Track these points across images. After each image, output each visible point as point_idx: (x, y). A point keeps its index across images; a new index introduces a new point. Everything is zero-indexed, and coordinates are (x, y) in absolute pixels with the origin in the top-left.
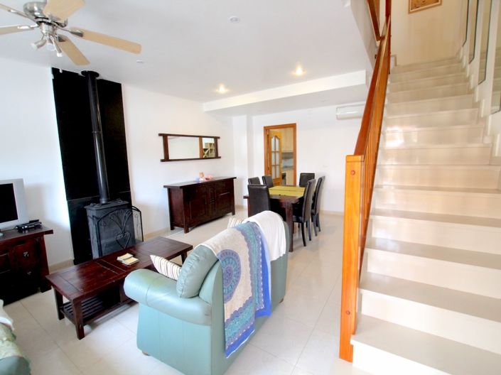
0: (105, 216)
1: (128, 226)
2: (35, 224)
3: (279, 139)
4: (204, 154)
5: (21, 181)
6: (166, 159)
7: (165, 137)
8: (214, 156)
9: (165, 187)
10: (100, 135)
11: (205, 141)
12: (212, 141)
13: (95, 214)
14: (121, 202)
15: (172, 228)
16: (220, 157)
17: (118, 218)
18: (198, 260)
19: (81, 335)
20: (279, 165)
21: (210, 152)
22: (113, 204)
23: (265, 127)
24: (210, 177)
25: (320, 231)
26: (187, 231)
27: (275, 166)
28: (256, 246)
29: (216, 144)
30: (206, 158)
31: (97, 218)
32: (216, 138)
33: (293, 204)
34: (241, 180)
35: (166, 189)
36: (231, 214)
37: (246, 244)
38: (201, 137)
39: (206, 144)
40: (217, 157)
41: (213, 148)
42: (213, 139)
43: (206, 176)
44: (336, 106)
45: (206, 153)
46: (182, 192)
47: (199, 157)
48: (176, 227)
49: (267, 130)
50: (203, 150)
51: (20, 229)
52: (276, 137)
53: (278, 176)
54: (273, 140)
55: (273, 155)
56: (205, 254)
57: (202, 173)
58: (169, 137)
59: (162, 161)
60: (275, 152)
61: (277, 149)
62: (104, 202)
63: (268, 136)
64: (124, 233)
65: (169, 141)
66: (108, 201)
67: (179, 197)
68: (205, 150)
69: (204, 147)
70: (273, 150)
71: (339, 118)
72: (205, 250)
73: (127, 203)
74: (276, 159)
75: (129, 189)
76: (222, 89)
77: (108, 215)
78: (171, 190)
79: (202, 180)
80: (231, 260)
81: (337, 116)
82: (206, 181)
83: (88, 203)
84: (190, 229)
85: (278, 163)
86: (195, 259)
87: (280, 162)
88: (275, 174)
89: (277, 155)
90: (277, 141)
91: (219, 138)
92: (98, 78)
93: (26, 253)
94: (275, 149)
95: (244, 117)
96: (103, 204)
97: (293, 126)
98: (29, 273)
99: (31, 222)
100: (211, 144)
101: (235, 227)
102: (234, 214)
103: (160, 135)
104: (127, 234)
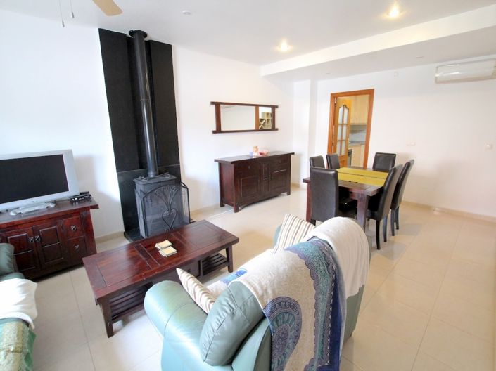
0: (151, 192)
1: (175, 203)
2: (85, 197)
3: (348, 109)
4: (260, 125)
5: (70, 152)
6: (218, 130)
7: (218, 105)
8: (270, 128)
9: (216, 161)
10: (148, 103)
11: (262, 110)
12: (269, 110)
13: (142, 189)
14: (168, 177)
15: (222, 205)
16: (277, 129)
17: (164, 194)
18: (233, 314)
19: (110, 333)
20: (346, 141)
21: (267, 124)
22: (161, 178)
23: (332, 94)
24: (265, 151)
25: (398, 228)
26: (237, 211)
27: (341, 141)
28: (326, 284)
29: (273, 114)
30: (262, 130)
31: (144, 193)
32: (274, 108)
33: (368, 197)
34: (300, 156)
35: (217, 164)
36: (286, 193)
37: (312, 282)
38: (257, 106)
39: (263, 113)
40: (274, 129)
41: (270, 118)
42: (270, 109)
43: (260, 151)
44: (437, 65)
45: (262, 123)
46: (233, 168)
47: (254, 129)
48: (226, 205)
49: (335, 97)
50: (258, 121)
51: (71, 201)
52: (345, 106)
53: (343, 153)
54: (341, 110)
55: (339, 128)
56: (245, 303)
57: (256, 147)
58: (221, 105)
59: (214, 132)
60: (342, 125)
61: (345, 122)
62: (152, 176)
63: (335, 104)
64: (170, 210)
65: (221, 110)
66: (156, 175)
67: (230, 172)
68: (262, 120)
69: (260, 117)
70: (340, 121)
71: (438, 81)
72: (246, 296)
73: (175, 178)
74: (342, 132)
75: (179, 163)
76: (284, 46)
77: (154, 190)
78: (222, 165)
79: (256, 155)
80: (286, 316)
81: (436, 78)
82: (259, 156)
83: (137, 177)
84: (240, 208)
85: (344, 138)
86: (229, 312)
87: (347, 137)
88: (340, 151)
89: (345, 128)
90: (346, 111)
91: (277, 107)
92: (146, 39)
93: (73, 227)
94: (343, 121)
95: (307, 83)
96: (151, 178)
97: (370, 93)
98: (77, 247)
99: (81, 194)
100: (268, 114)
101: (293, 249)
102: (289, 194)
103: (213, 103)
104: (174, 211)
